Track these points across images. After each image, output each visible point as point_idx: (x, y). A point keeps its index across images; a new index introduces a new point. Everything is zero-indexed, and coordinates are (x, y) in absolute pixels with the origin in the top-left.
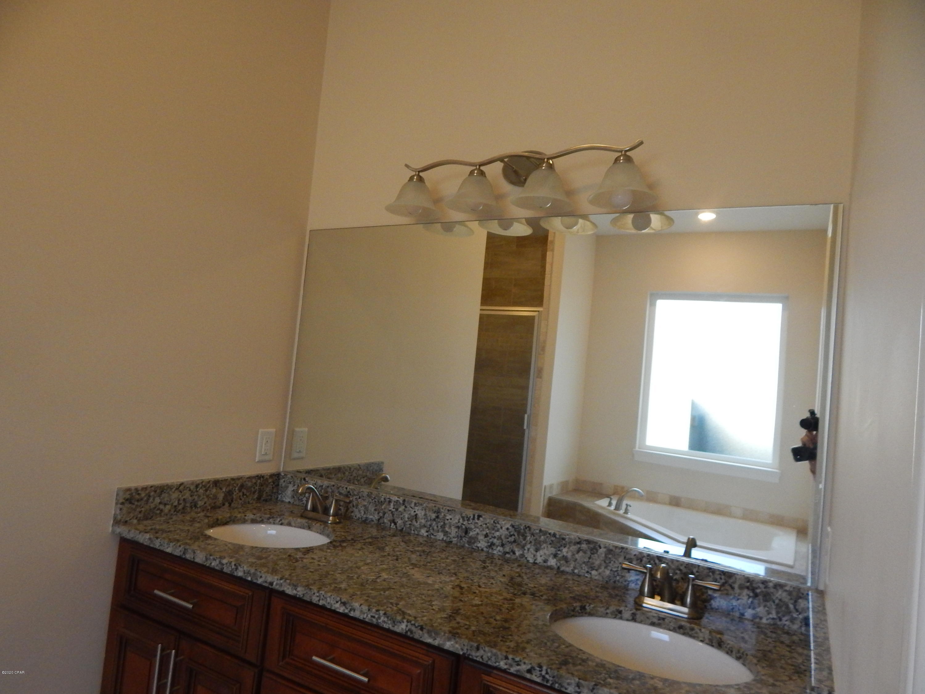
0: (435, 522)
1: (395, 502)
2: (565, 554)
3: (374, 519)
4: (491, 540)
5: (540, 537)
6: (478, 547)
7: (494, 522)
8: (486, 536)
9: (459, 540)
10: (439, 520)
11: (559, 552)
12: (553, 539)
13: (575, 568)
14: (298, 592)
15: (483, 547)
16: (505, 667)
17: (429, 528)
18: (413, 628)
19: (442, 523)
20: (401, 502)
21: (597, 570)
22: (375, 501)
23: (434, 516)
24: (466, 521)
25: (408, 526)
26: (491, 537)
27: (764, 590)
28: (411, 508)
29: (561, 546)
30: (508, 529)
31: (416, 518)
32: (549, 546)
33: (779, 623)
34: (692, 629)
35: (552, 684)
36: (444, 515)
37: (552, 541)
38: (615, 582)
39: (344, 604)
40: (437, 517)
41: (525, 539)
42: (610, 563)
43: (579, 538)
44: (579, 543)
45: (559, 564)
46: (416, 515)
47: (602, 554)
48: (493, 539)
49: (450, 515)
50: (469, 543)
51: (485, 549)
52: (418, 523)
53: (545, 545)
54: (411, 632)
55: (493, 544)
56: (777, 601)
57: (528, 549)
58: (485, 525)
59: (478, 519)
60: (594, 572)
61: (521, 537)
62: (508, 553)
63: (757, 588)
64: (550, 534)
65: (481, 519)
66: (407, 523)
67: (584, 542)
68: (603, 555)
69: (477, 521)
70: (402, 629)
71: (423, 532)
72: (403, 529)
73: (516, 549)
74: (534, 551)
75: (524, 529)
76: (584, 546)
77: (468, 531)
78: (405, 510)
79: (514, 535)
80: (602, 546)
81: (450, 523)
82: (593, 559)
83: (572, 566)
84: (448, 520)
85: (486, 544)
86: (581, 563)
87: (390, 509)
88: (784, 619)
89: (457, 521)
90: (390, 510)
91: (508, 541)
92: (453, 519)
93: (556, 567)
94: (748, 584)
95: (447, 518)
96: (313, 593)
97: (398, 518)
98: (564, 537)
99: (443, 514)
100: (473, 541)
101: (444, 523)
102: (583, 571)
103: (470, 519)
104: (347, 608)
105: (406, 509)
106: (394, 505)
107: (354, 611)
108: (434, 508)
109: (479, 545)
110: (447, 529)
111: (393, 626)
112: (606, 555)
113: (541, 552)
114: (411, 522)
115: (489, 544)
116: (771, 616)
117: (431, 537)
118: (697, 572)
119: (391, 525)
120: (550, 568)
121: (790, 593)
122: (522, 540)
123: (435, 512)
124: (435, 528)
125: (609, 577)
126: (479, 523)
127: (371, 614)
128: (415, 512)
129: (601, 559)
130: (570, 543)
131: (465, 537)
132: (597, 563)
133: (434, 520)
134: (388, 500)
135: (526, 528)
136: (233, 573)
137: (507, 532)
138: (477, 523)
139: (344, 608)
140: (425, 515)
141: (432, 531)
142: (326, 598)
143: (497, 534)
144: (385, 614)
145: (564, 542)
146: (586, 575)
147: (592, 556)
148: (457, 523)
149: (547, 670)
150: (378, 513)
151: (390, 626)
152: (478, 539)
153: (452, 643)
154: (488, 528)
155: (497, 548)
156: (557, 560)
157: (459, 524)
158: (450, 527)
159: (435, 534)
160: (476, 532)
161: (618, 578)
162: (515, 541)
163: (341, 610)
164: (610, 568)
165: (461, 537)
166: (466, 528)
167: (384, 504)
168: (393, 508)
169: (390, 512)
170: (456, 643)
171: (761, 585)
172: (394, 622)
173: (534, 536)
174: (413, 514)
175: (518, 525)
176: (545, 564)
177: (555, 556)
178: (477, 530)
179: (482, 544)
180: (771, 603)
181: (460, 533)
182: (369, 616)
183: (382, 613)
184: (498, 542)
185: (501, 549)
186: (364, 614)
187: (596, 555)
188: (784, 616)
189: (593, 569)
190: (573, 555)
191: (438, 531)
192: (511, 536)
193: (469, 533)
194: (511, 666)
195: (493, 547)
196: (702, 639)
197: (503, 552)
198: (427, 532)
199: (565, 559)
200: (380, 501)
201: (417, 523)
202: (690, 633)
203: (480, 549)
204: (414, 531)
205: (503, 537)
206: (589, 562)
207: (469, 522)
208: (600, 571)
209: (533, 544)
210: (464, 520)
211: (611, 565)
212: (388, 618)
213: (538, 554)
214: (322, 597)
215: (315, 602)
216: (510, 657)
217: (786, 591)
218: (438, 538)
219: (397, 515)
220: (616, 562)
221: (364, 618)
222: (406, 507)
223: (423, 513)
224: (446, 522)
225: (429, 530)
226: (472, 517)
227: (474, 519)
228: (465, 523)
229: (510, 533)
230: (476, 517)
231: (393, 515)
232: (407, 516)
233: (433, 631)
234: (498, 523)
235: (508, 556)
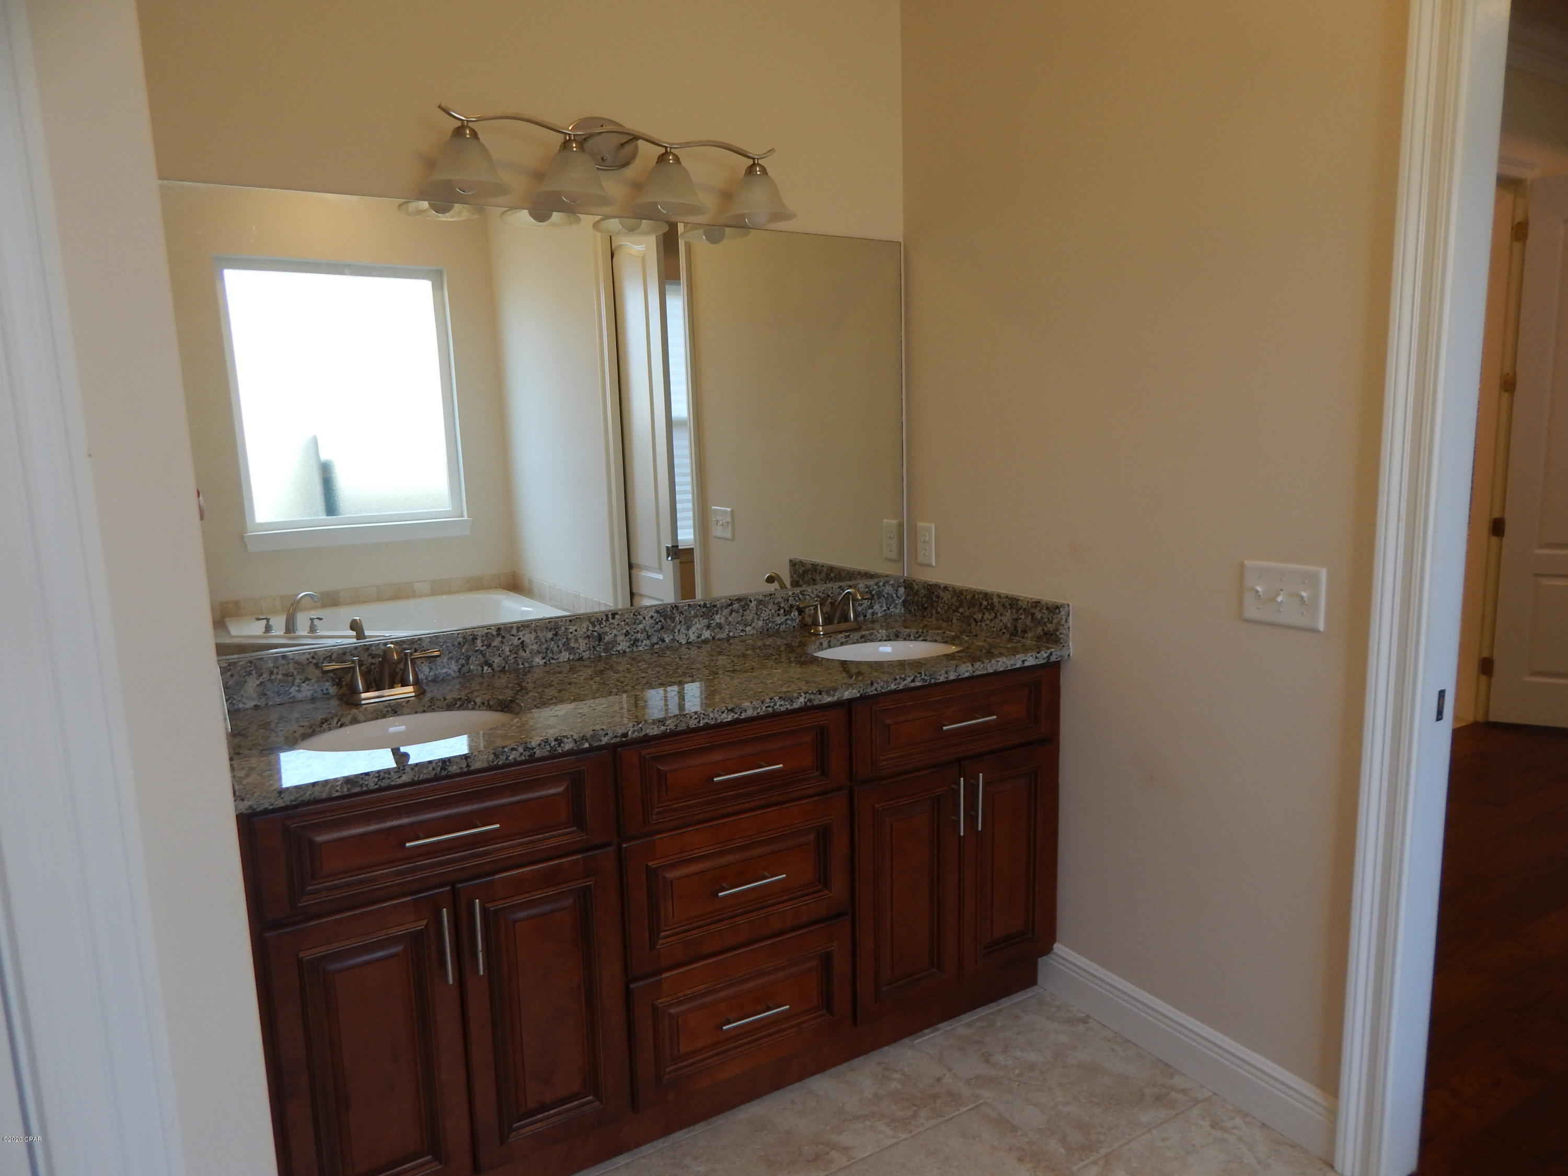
0: (553, 643)
1: (483, 636)
2: (718, 621)
3: (451, 672)
4: (633, 637)
5: (690, 613)
6: (619, 651)
7: (634, 615)
8: (626, 635)
9: (591, 651)
10: (558, 638)
11: (712, 622)
12: (704, 610)
13: (729, 631)
14: (667, 726)
15: (624, 648)
16: (896, 687)
17: (546, 652)
18: (812, 697)
19: (564, 640)
20: (495, 633)
21: (750, 625)
22: (447, 646)
23: (550, 635)
24: (598, 626)
25: (513, 661)
26: (633, 633)
27: (877, 590)
28: (513, 635)
29: (713, 614)
30: (652, 617)
31: (522, 647)
32: (701, 619)
33: (888, 612)
34: (872, 634)
35: (930, 681)
36: (566, 628)
37: (703, 612)
38: (768, 630)
39: (732, 710)
40: (556, 634)
41: (673, 622)
42: (762, 613)
43: (730, 600)
44: (731, 605)
45: (713, 634)
46: (522, 642)
47: (753, 607)
48: (636, 635)
49: (574, 625)
50: (606, 650)
51: (628, 650)
52: (528, 652)
53: (696, 620)
54: (810, 700)
55: (637, 640)
56: (886, 596)
57: (679, 631)
58: (623, 623)
59: (613, 618)
60: (748, 629)
61: (668, 620)
62: (657, 643)
63: (872, 591)
64: (700, 606)
65: (617, 617)
66: (509, 658)
67: (736, 602)
68: (755, 608)
69: (611, 621)
70: (801, 703)
71: (538, 660)
72: (505, 667)
73: (665, 636)
74: (685, 630)
75: (670, 610)
76: (736, 606)
77: (602, 636)
78: (502, 642)
79: (661, 621)
80: (752, 599)
81: (575, 636)
82: (746, 615)
83: (726, 630)
84: (571, 633)
85: (628, 644)
86: (734, 624)
87: (477, 648)
88: (891, 607)
89: (585, 630)
90: (477, 651)
91: (655, 631)
92: (578, 630)
93: (710, 638)
94: (867, 590)
95: (571, 631)
96: (689, 717)
97: (493, 656)
98: (715, 604)
99: (563, 628)
100: (611, 646)
101: (567, 638)
102: (738, 631)
103: (603, 622)
104: (736, 713)
105: (505, 640)
106: (483, 641)
107: (746, 711)
108: (549, 625)
109: (619, 648)
110: (572, 645)
111: (791, 705)
112: (757, 607)
113: (693, 629)
114: (517, 654)
115: (632, 642)
116: (883, 609)
117: (551, 663)
118: (832, 593)
119: (483, 670)
120: (706, 642)
121: (893, 586)
122: (670, 623)
123: (551, 629)
124: (555, 649)
125: (762, 627)
126: (616, 622)
127: (766, 705)
128: (519, 639)
129: (753, 612)
130: (722, 607)
131: (599, 645)
132: (750, 618)
133: (552, 639)
134: (471, 637)
135: (673, 609)
136: (556, 750)
137: (651, 621)
138: (613, 623)
139: (733, 714)
140: (537, 637)
141: (551, 655)
142: (708, 715)
143: (641, 626)
144: (780, 698)
145: (715, 609)
146: (742, 634)
147: (744, 613)
148: (584, 633)
149: (925, 673)
150: (457, 661)
151: (788, 706)
152: (616, 641)
153: (850, 691)
154: (627, 624)
155: (642, 642)
156: (711, 631)
157: (589, 633)
158: (576, 641)
159: (555, 658)
160: (613, 635)
161: (770, 625)
162: (662, 628)
163: (729, 717)
164: (761, 619)
165: (594, 647)
166: (599, 634)
167: (463, 646)
168: (482, 646)
169: (478, 653)
170: (853, 689)
171: (875, 587)
172: (792, 701)
173: (683, 614)
174: (516, 641)
175: (664, 609)
176: (699, 639)
177: (708, 627)
178: (615, 632)
179: (623, 645)
180: (883, 598)
181: (592, 643)
182: (764, 708)
183: (776, 698)
184: (642, 635)
185: (648, 642)
186: (758, 708)
187: (748, 611)
188: (890, 605)
189: (746, 625)
190: (727, 618)
191: (561, 652)
192: (657, 623)
193: (604, 638)
194: (899, 684)
195: (637, 643)
196: (880, 639)
197: (650, 644)
198: (543, 658)
199: (720, 626)
200: (456, 643)
201: (525, 652)
202: (870, 638)
203: (621, 652)
204: (523, 664)
205: (647, 628)
206: (742, 620)
207: (602, 626)
208: (753, 625)
209: (683, 623)
210: (594, 626)
211: (762, 615)
212: (784, 700)
213: (690, 632)
214: (702, 716)
215: (694, 726)
216: (898, 677)
217: (891, 585)
218: (561, 660)
219: (489, 652)
220: (767, 610)
221: (758, 713)
222: (503, 637)
223: (533, 636)
224: (570, 636)
225: (546, 656)
226: (604, 619)
227: (607, 620)
228: (596, 629)
229: (655, 621)
230: (610, 616)
231: (484, 655)
232: (507, 649)
233: (830, 691)
234: (640, 615)
235: (656, 647)
